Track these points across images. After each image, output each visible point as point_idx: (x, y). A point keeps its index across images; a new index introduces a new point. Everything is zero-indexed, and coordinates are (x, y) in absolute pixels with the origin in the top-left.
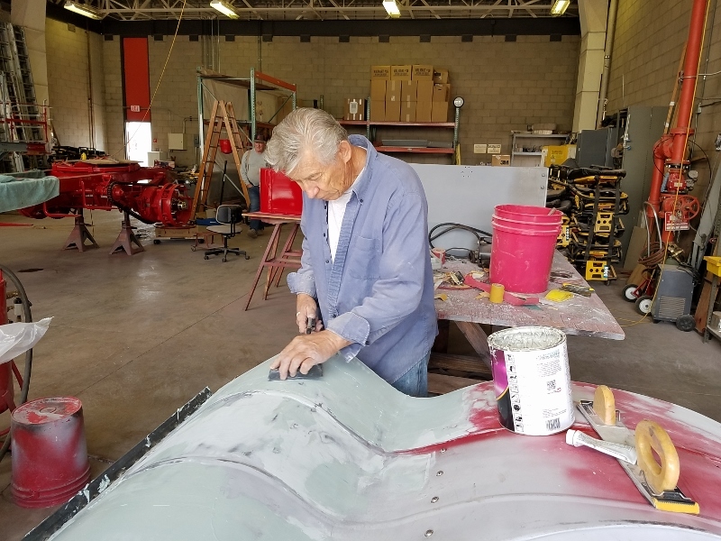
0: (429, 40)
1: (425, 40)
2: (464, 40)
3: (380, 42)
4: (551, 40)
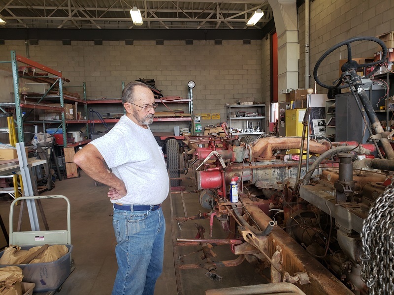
0: (162, 43)
1: (160, 43)
2: (187, 43)
3: (126, 44)
4: (244, 43)
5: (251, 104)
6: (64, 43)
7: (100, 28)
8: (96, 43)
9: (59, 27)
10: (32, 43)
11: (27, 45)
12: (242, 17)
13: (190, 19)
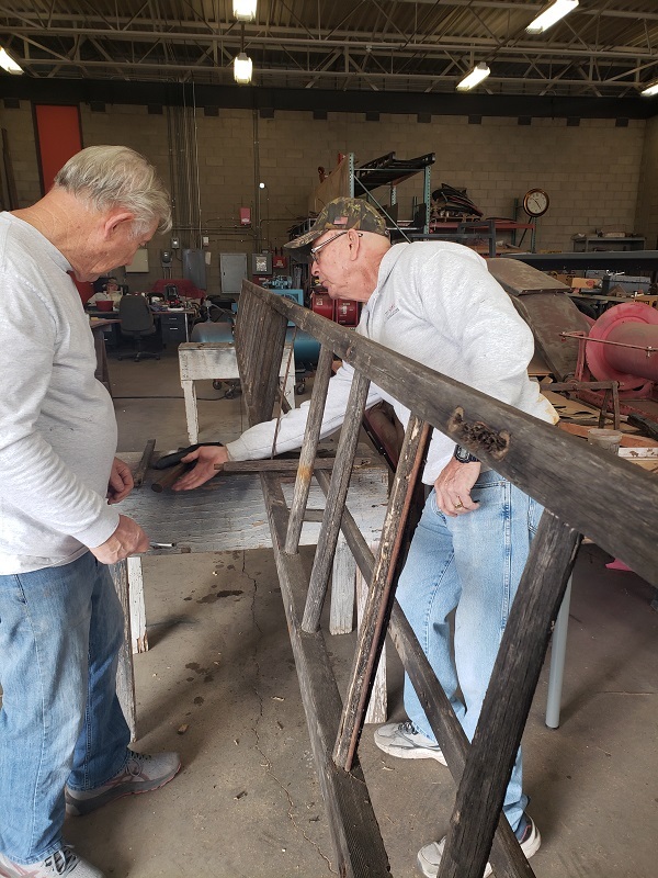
0: (479, 122)
1: (475, 120)
2: (521, 123)
3: (418, 121)
4: (618, 125)
5: (622, 235)
6: (315, 117)
7: (376, 89)
8: (368, 119)
9: (308, 86)
10: (263, 116)
11: (255, 118)
12: (631, 78)
13: (545, 80)
